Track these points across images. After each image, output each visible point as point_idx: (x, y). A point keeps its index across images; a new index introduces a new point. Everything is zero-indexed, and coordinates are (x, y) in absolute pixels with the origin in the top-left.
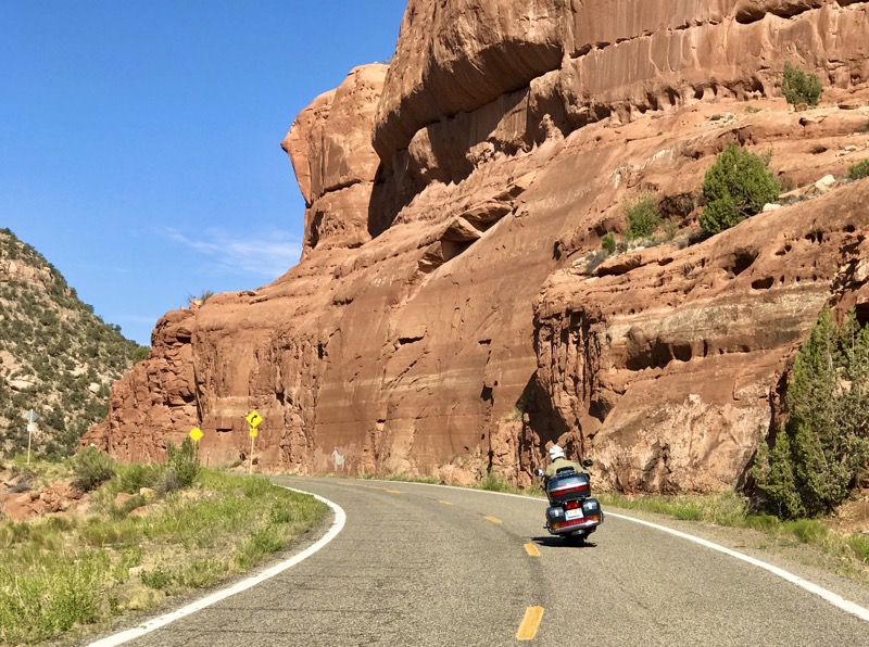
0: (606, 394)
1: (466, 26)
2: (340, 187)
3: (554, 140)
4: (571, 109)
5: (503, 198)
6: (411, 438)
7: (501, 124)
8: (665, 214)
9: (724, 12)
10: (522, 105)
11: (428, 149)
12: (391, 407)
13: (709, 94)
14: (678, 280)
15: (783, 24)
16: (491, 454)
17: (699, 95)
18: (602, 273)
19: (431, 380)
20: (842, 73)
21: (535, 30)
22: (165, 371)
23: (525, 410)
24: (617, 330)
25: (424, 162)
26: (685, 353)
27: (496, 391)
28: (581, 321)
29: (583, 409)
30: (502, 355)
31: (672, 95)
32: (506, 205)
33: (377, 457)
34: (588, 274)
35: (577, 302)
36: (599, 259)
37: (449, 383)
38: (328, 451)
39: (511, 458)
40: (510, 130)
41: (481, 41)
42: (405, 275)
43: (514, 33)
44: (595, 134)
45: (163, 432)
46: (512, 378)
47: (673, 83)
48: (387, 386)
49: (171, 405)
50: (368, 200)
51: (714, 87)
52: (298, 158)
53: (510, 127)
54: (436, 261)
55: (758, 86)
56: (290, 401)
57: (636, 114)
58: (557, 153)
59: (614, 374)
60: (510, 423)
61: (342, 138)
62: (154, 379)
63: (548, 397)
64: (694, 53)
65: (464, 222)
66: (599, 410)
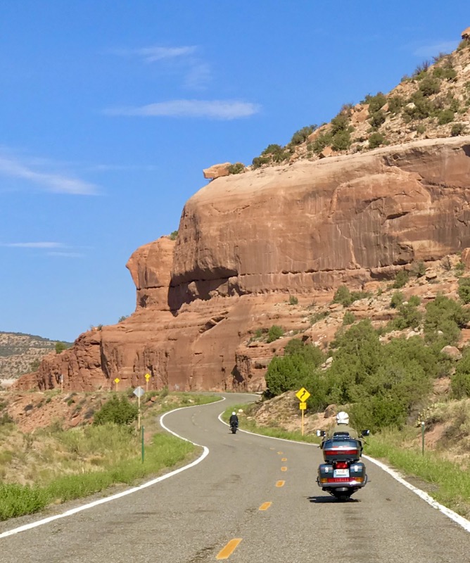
0: (251, 374)
1: (209, 260)
2: (155, 287)
3: (236, 296)
4: (241, 290)
5: (223, 314)
6: (202, 381)
7: (220, 287)
8: (263, 332)
9: (279, 271)
10: (227, 283)
11: (196, 289)
12: (194, 373)
13: (276, 291)
14: (264, 352)
15: (293, 275)
16: (226, 385)
17: (274, 291)
18: (250, 347)
19: (206, 365)
20: (306, 290)
21: (230, 265)
22: (86, 355)
23: (234, 375)
24: (253, 361)
25: (194, 293)
26: (264, 367)
27: (226, 369)
28: (246, 358)
29: (247, 376)
30: (227, 361)
31: (267, 291)
32: (224, 316)
33: (190, 386)
34: (247, 346)
35: (245, 354)
36: (249, 343)
37: (212, 366)
38: (173, 385)
39: (231, 386)
40: (223, 290)
41: (213, 265)
42: (195, 334)
43: (223, 265)
44: (248, 298)
45: (89, 379)
46: (230, 367)
47: (267, 288)
48: (192, 367)
49: (89, 368)
50: (167, 293)
51: (277, 289)
52: (133, 271)
53: (223, 289)
54: (204, 330)
55: (288, 291)
56: (155, 369)
57: (258, 294)
58: (237, 301)
59: (253, 370)
60: (230, 378)
61: (155, 269)
62: (80, 359)
63: (239, 373)
64: (272, 281)
65: (212, 321)
66: (250, 376)
